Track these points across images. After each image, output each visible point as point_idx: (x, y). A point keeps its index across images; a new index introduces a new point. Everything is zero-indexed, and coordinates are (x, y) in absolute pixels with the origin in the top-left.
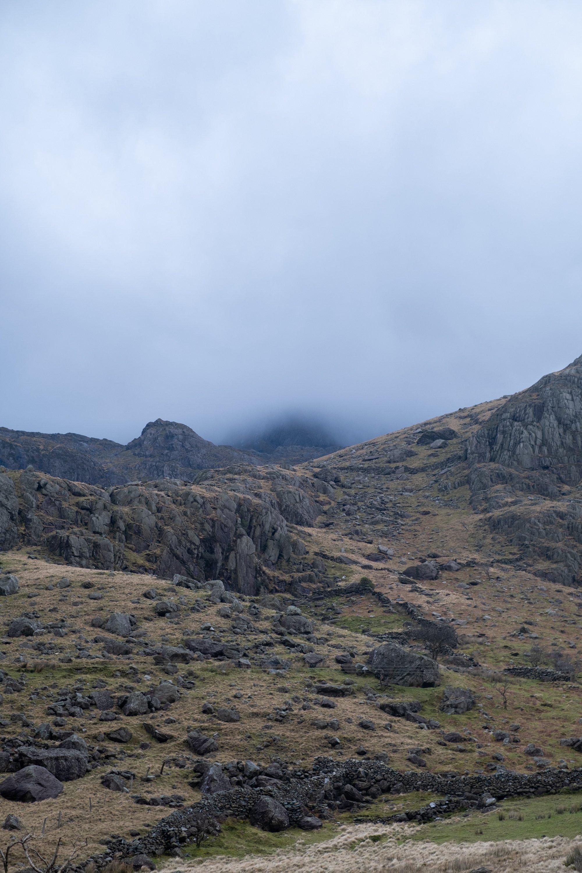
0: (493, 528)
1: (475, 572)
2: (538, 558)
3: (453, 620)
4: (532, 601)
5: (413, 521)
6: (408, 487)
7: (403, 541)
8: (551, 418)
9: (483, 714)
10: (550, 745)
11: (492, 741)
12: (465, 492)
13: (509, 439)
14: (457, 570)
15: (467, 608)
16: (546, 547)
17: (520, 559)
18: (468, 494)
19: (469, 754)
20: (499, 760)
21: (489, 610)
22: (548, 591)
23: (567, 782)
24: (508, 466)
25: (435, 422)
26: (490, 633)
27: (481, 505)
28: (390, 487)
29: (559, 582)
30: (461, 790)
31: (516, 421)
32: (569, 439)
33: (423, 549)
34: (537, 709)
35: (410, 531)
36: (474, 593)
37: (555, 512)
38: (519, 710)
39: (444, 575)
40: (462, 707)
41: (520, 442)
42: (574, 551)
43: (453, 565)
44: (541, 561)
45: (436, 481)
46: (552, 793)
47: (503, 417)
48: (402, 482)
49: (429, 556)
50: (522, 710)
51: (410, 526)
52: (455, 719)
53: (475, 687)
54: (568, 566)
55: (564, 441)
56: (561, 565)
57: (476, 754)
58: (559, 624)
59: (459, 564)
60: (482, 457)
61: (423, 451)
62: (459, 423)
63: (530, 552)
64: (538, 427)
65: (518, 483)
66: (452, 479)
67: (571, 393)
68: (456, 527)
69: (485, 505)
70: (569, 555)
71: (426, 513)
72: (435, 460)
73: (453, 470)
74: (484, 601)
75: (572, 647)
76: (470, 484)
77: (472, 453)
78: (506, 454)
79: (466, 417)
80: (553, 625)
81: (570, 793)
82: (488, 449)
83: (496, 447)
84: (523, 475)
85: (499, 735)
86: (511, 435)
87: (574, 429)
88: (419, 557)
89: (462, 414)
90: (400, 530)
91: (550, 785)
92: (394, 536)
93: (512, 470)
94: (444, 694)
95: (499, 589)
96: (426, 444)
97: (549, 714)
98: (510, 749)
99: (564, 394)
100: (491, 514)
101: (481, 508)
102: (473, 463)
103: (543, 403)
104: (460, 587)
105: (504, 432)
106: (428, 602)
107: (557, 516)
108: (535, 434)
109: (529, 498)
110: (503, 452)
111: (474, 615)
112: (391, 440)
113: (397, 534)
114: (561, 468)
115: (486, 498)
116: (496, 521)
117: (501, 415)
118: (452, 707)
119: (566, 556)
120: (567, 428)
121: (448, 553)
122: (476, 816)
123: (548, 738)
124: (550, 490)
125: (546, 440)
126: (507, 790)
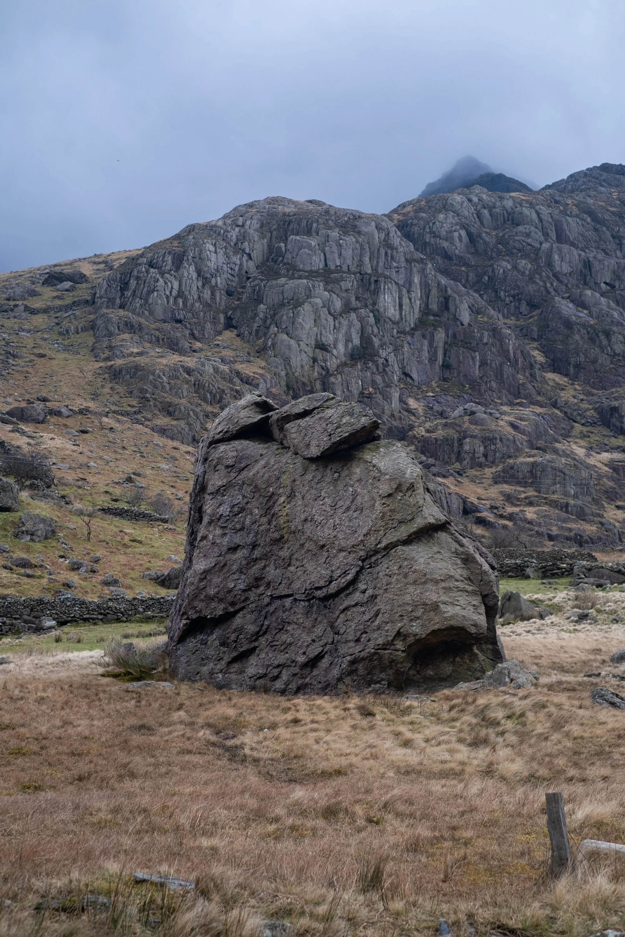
0: (113, 377)
1: (87, 420)
2: (158, 413)
3: (54, 464)
4: (145, 454)
5: (26, 362)
6: (26, 327)
7: (11, 381)
8: (191, 269)
9: (63, 543)
10: (131, 578)
11: (67, 570)
12: (88, 339)
13: (142, 286)
14: (68, 417)
15: (71, 453)
16: (168, 402)
17: (140, 412)
18: (91, 341)
19: (37, 580)
20: (70, 587)
21: (96, 458)
22: (164, 447)
23: (141, 610)
24: (139, 315)
25: (66, 265)
26: (91, 479)
27: (104, 353)
28: (5, 325)
29: (177, 440)
30: (19, 613)
31: (152, 267)
32: (207, 294)
33: (33, 391)
34: (125, 544)
35: (22, 372)
36: (83, 441)
37: (182, 366)
38: (105, 543)
39: (52, 420)
40: (39, 534)
41: (154, 291)
42: (198, 410)
43: (64, 410)
44: (161, 416)
45: (58, 324)
46: (122, 621)
47: (139, 262)
48: (20, 321)
49: (38, 399)
50: (107, 543)
51: (22, 367)
52: (29, 545)
53: (59, 517)
54: (189, 424)
55: (201, 295)
56: (182, 423)
57: (44, 581)
58: (170, 479)
59: (71, 410)
60: (111, 302)
61: (48, 292)
62: (91, 268)
63: (150, 406)
64: (175, 276)
65: (147, 334)
66: (76, 323)
67: (215, 245)
68: (73, 373)
69: (107, 353)
70: (191, 413)
71: (42, 356)
72: (59, 303)
73: (77, 314)
74: (92, 449)
75: (179, 499)
76: (94, 331)
77: (101, 297)
78: (138, 303)
79: (100, 263)
80: (163, 480)
81: (142, 622)
82: (119, 294)
83: (128, 293)
84: (153, 326)
85: (75, 563)
86: (145, 282)
87: (214, 284)
88: (27, 398)
89: (97, 260)
90: (10, 370)
91: (122, 613)
92: (3, 375)
93: (142, 321)
94: (20, 519)
95: (111, 439)
96: (52, 286)
97: (136, 550)
98: (86, 578)
99: (208, 245)
100: (113, 362)
101: (103, 356)
102: (100, 308)
103: (184, 252)
104: (69, 433)
105: (138, 278)
106: (29, 444)
107: (184, 371)
108: (171, 283)
109: (157, 350)
110: (135, 300)
111: (78, 461)
112: (15, 277)
113: (6, 374)
114: (195, 323)
115: (110, 346)
116: (118, 370)
117: (138, 259)
118: (27, 534)
119: (189, 414)
120: (206, 281)
121: (61, 399)
122: (30, 638)
123: (131, 571)
124: (180, 346)
125: (183, 292)
126: (72, 615)
